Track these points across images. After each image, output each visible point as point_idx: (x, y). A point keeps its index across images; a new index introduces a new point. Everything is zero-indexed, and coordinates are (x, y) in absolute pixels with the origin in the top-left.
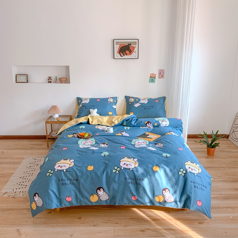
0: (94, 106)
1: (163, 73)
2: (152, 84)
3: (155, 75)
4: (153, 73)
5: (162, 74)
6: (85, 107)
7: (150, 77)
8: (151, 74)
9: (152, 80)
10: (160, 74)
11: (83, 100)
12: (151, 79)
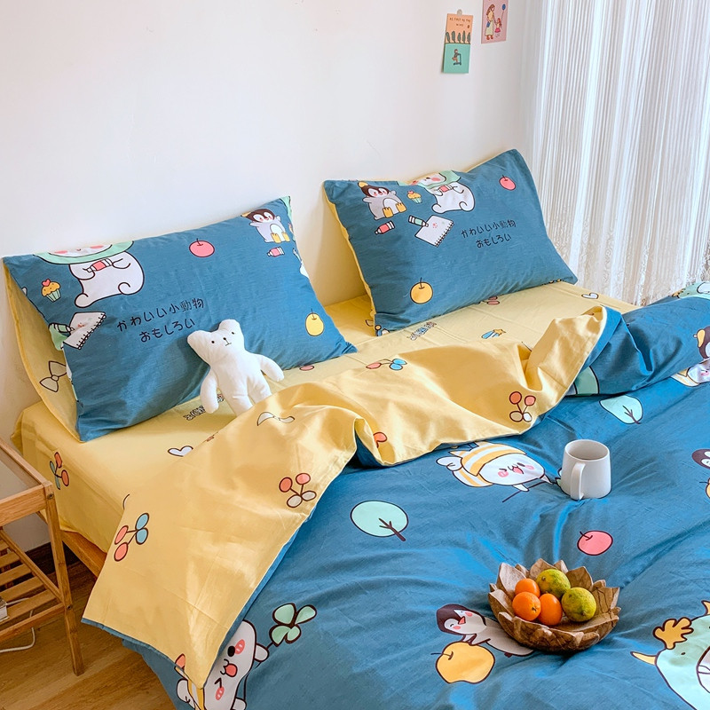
0: (199, 303)
1: (504, 7)
2: (453, 80)
3: (469, 19)
4: (460, 11)
5: (498, 12)
6: (134, 332)
7: (447, 34)
8: (450, 18)
9: (456, 54)
10: (491, 13)
11: (78, 271)
12: (452, 47)
